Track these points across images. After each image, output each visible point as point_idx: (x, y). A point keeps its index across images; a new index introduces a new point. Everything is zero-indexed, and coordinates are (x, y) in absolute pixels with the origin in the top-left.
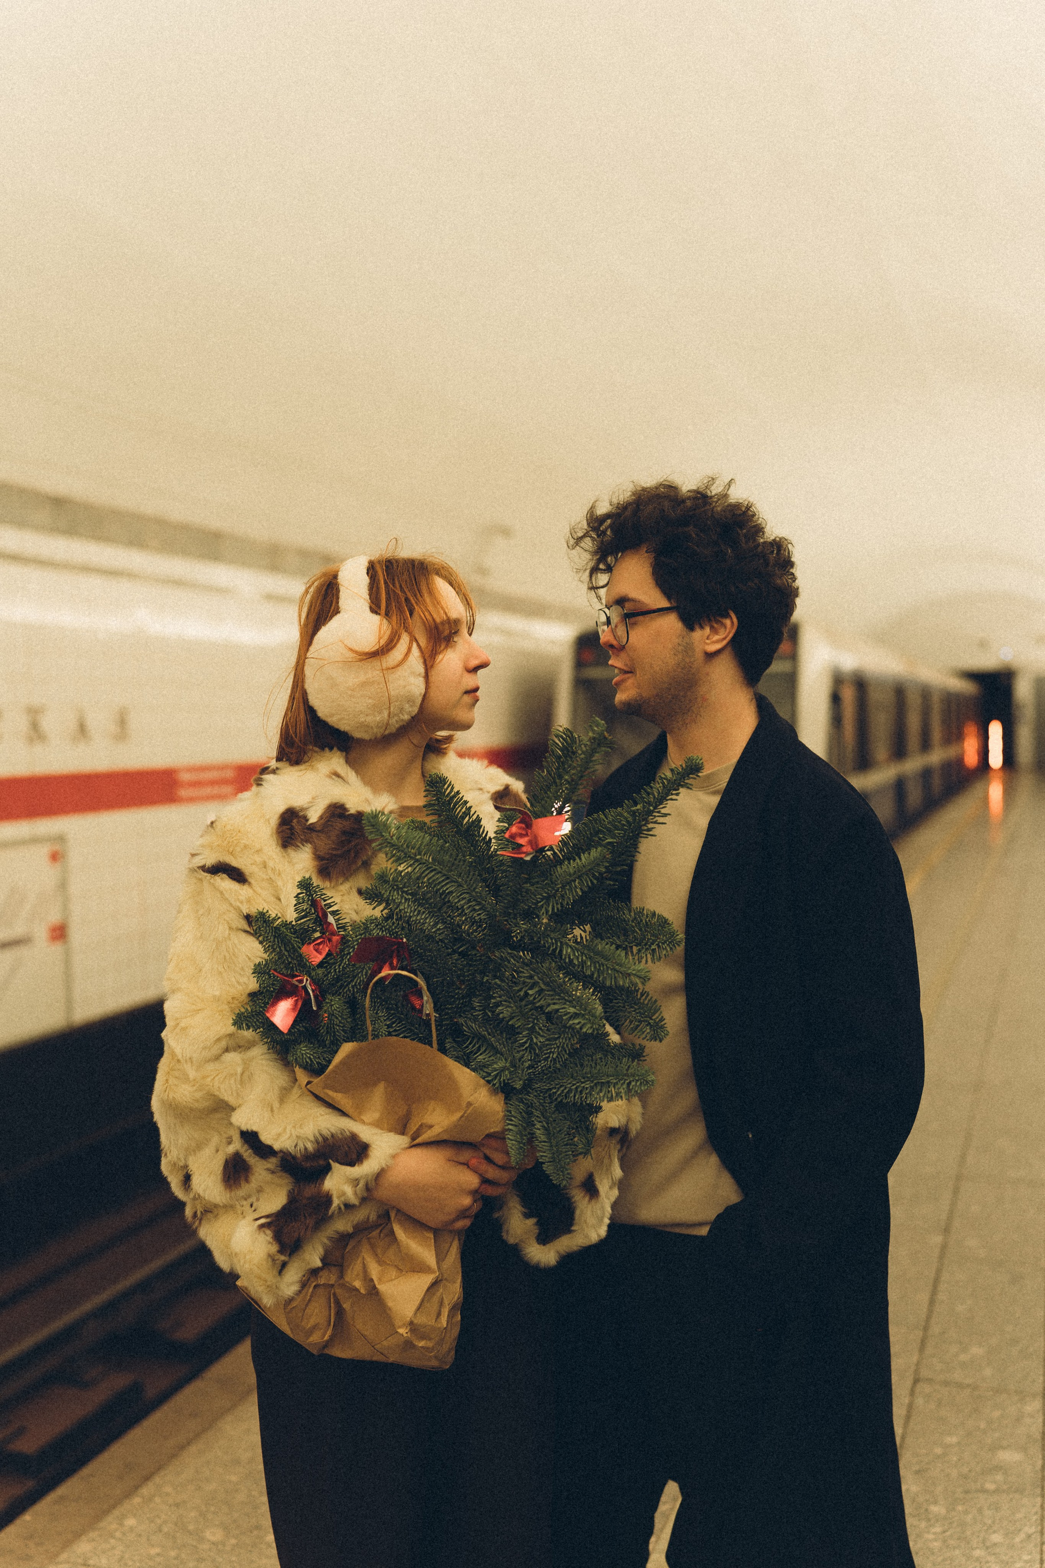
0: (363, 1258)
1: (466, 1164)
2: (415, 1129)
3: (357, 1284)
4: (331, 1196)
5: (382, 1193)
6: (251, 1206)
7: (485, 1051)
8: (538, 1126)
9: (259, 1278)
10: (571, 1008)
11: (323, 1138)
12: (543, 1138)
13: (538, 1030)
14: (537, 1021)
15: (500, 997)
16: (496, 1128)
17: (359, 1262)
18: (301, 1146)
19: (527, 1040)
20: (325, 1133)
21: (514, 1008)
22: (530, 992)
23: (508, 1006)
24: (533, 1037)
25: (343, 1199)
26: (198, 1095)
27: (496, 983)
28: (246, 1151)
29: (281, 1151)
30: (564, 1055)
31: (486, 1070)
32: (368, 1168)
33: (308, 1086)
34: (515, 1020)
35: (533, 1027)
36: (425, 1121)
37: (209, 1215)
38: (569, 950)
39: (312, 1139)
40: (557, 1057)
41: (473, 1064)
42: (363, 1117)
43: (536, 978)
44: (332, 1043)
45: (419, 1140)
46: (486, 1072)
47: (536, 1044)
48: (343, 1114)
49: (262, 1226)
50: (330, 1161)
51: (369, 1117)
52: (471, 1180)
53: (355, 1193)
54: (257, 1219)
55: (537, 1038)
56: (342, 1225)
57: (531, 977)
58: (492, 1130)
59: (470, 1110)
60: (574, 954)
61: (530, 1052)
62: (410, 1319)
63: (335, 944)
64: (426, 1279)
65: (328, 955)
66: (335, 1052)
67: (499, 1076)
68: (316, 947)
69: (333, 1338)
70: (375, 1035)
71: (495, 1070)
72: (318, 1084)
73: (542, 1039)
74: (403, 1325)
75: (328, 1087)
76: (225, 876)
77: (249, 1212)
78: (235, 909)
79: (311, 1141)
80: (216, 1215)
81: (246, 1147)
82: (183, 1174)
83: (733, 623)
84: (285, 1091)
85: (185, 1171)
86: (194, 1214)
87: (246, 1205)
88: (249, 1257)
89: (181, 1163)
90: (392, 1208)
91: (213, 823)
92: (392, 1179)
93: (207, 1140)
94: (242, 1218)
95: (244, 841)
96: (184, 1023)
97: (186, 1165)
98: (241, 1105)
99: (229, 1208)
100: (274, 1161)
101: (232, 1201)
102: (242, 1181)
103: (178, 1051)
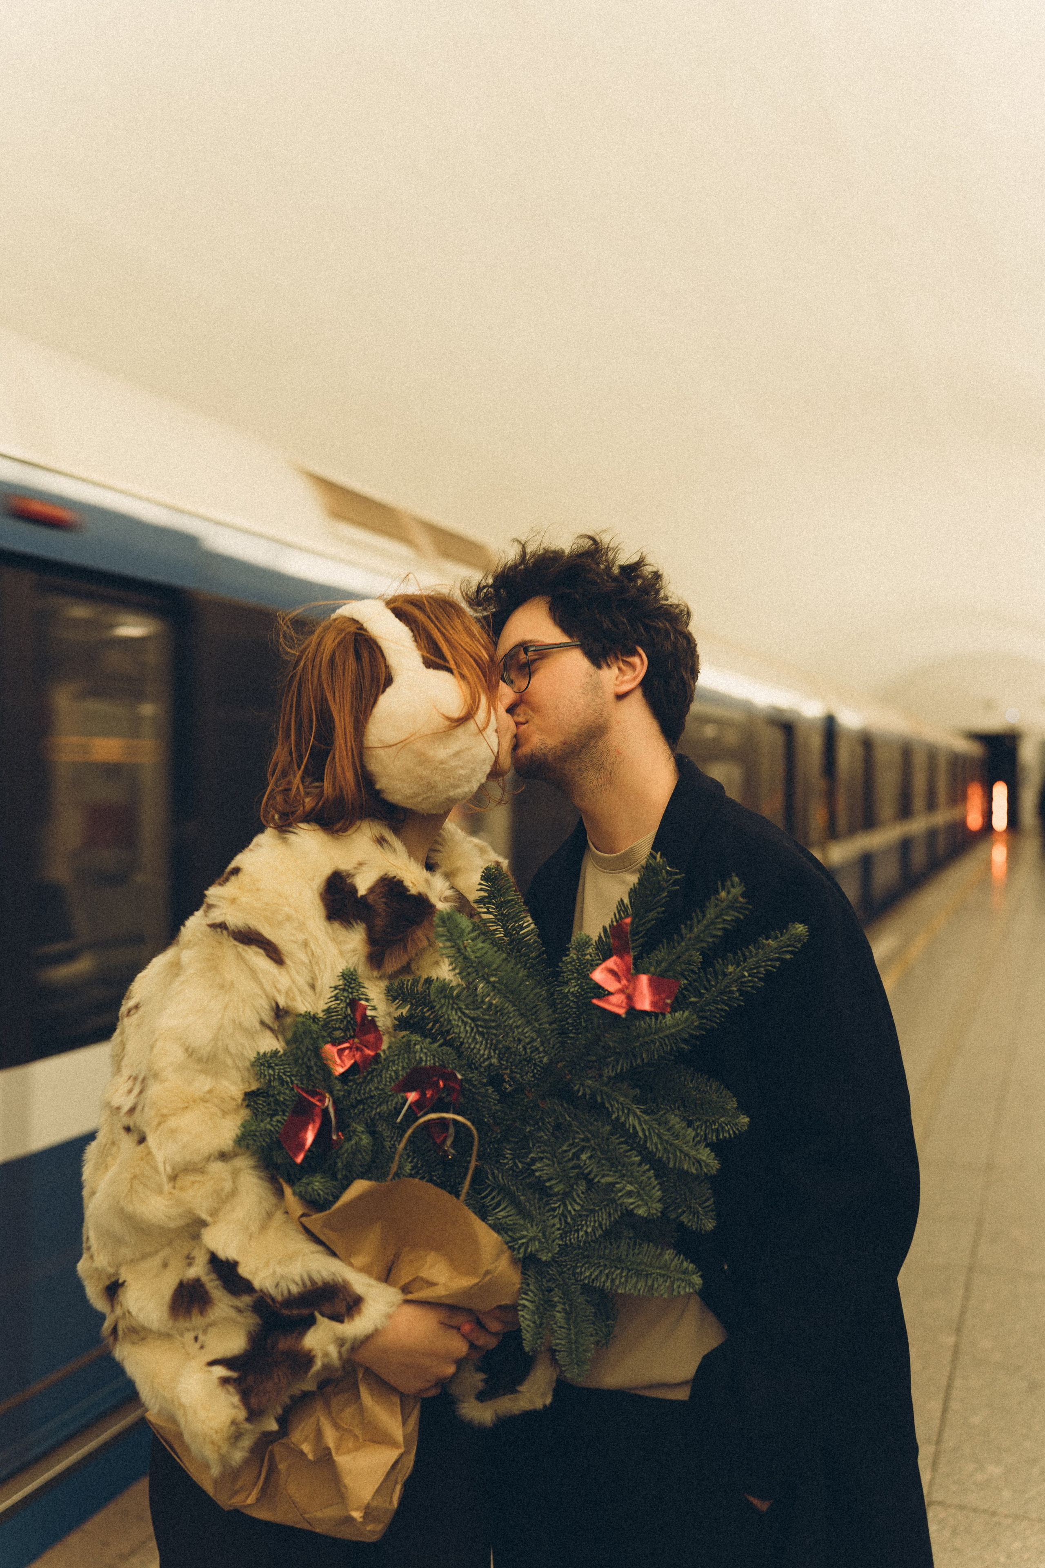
0: (318, 1420)
1: (458, 1329)
2: (407, 1280)
3: (306, 1448)
4: (314, 1356)
6: (196, 1339)
7: (505, 1208)
8: (559, 1307)
10: (628, 1185)
11: (311, 1280)
12: (562, 1322)
13: (575, 1196)
14: (577, 1186)
15: (542, 1152)
16: (506, 1301)
17: (311, 1421)
18: (283, 1285)
19: (560, 1205)
20: (316, 1277)
21: (558, 1170)
22: (584, 1157)
23: (549, 1165)
24: (568, 1203)
25: (326, 1360)
26: (173, 1212)
27: (540, 1138)
28: (212, 1280)
29: (261, 1291)
30: (598, 1231)
31: (510, 1233)
32: (357, 1327)
33: (304, 1219)
34: (553, 1182)
35: (570, 1192)
36: (421, 1275)
37: (135, 1337)
38: (636, 1121)
39: (300, 1283)
40: (591, 1232)
41: (490, 1218)
42: (352, 1261)
45: (410, 1297)
46: (511, 1236)
47: (570, 1212)
48: (333, 1254)
49: (225, 1381)
50: (317, 1314)
51: (359, 1261)
52: (458, 1346)
53: (339, 1352)
54: (212, 1364)
55: (571, 1205)
56: (309, 1385)
57: (587, 1139)
58: (503, 1303)
59: (488, 1278)
60: (641, 1125)
61: (560, 1220)
62: (366, 1502)
63: (365, 1058)
64: (389, 1455)
65: (354, 1068)
66: (345, 1188)
67: (526, 1245)
68: (340, 1052)
69: (258, 1500)
70: (397, 1174)
71: (523, 1237)
72: (316, 1220)
73: (577, 1208)
74: (357, 1509)
75: (327, 1224)
76: (261, 951)
77: (194, 1348)
78: (267, 996)
79: (297, 1284)
80: (143, 1339)
81: (213, 1276)
82: (107, 1283)
83: (642, 660)
84: (270, 1215)
85: (113, 1280)
86: (115, 1330)
87: (190, 1336)
88: (202, 1414)
89: (111, 1270)
90: (361, 1366)
91: (237, 871)
92: (380, 1341)
93: (157, 1252)
94: (188, 1356)
95: (287, 909)
96: (172, 1122)
97: (117, 1274)
98: (215, 1223)
99: (165, 1336)
100: (247, 1299)
101: (174, 1332)
102: (195, 1311)
103: (159, 1156)
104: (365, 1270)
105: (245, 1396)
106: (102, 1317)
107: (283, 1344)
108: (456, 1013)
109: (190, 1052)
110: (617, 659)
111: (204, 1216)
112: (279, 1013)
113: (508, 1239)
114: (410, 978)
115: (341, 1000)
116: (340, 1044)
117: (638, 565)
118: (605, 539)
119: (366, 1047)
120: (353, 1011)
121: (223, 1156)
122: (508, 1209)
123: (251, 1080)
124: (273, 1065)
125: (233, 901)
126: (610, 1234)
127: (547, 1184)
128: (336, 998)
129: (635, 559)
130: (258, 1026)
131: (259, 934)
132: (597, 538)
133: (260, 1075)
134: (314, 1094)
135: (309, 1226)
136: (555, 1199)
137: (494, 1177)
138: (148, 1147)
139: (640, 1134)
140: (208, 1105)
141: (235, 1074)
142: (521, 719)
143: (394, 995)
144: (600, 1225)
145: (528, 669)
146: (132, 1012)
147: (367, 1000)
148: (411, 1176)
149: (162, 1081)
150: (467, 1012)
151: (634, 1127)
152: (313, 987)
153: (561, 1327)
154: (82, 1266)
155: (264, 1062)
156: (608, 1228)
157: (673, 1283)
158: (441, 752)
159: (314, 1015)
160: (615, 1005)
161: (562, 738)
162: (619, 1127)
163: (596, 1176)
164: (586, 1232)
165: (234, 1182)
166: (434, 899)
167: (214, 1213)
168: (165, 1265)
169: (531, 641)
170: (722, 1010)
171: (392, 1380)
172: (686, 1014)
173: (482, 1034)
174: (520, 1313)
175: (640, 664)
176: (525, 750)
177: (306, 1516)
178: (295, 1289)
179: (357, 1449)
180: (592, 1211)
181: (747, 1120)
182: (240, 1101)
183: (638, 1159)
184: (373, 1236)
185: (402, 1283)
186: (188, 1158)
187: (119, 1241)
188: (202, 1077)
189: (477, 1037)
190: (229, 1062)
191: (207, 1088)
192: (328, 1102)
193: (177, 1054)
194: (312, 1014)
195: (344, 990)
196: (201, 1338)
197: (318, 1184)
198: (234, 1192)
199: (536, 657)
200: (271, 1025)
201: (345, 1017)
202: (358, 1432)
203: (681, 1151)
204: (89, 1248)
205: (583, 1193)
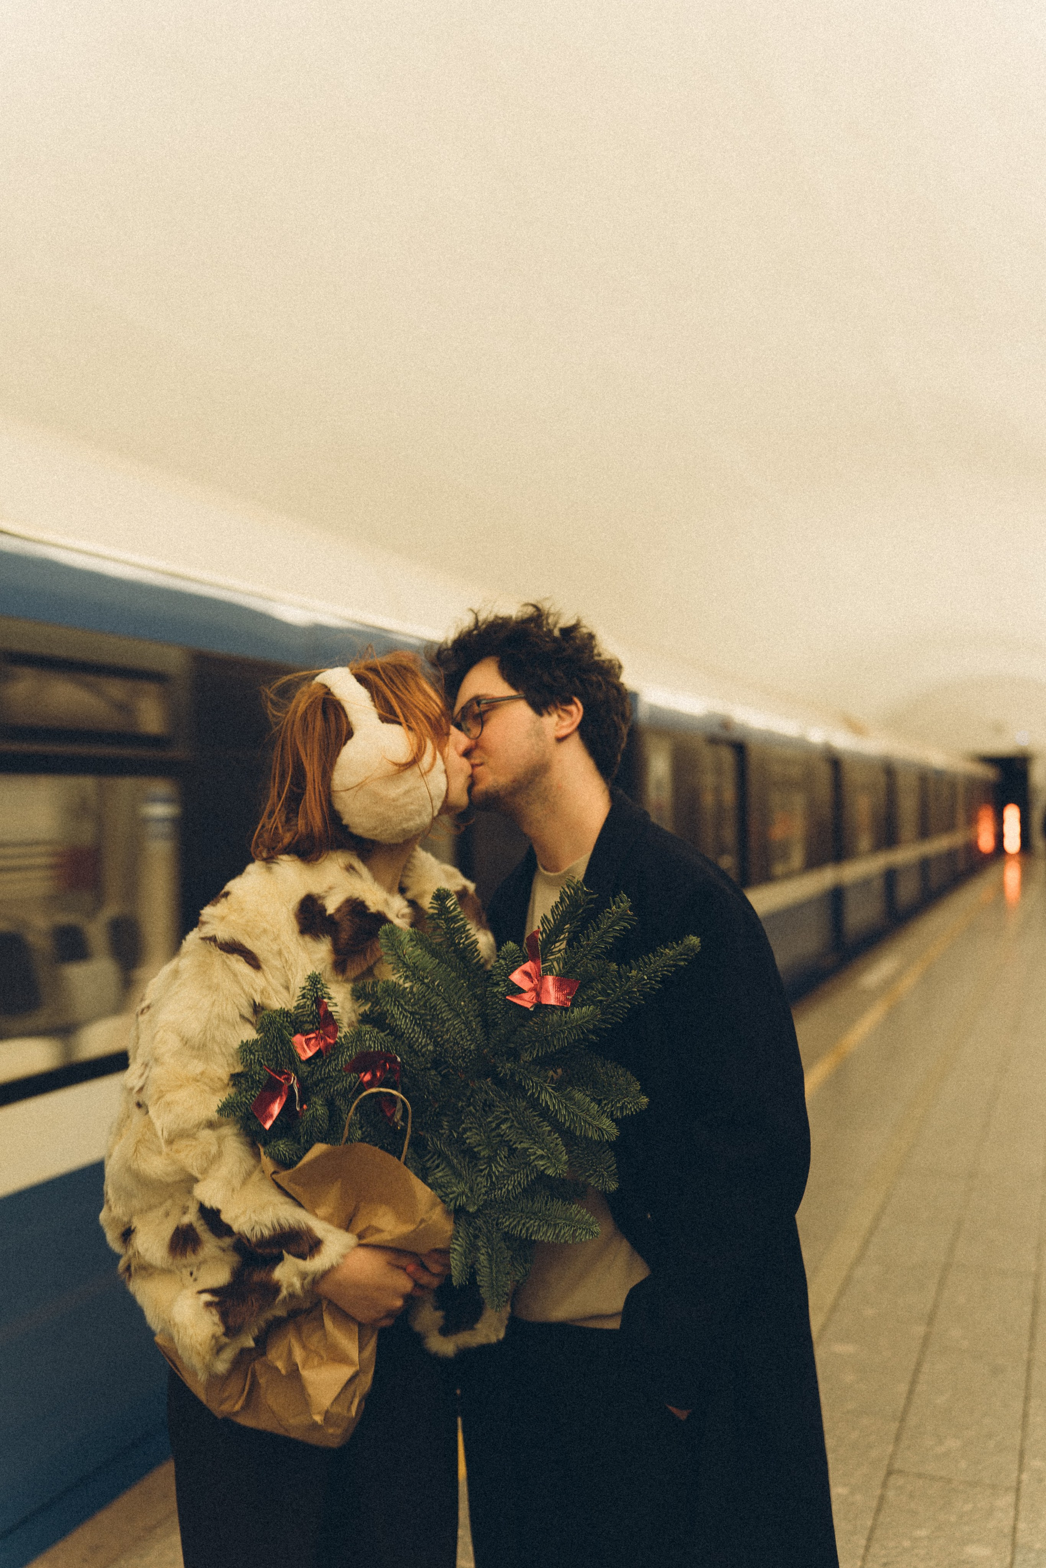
0: (290, 1342)
2: (362, 1228)
3: (280, 1364)
4: (281, 1286)
5: (325, 1287)
6: (191, 1274)
7: (443, 1169)
8: (483, 1251)
9: (199, 1354)
10: (539, 1150)
11: (280, 1226)
13: (499, 1160)
14: (500, 1151)
15: (471, 1123)
17: (285, 1341)
18: (257, 1229)
19: (486, 1167)
21: (484, 1138)
22: (503, 1127)
23: (477, 1134)
24: (493, 1165)
25: (290, 1290)
26: (170, 1169)
27: (470, 1111)
29: (239, 1233)
30: (518, 1189)
31: (443, 1189)
32: (317, 1264)
33: (274, 1176)
34: (480, 1148)
35: (495, 1156)
36: (373, 1224)
38: (548, 1097)
39: (270, 1226)
40: (512, 1189)
41: (430, 1180)
43: (511, 1114)
44: (307, 1141)
46: (444, 1192)
47: (494, 1173)
48: (300, 1205)
49: (208, 1305)
50: (284, 1252)
51: (322, 1211)
52: (404, 1284)
53: (302, 1286)
54: (201, 1292)
55: (496, 1167)
57: (507, 1113)
59: (423, 1225)
60: (551, 1100)
61: (487, 1180)
62: (326, 1408)
63: (327, 1046)
64: (345, 1372)
65: (318, 1054)
66: (307, 1150)
67: (456, 1199)
68: (308, 1041)
69: (243, 1408)
70: (349, 1140)
71: (453, 1192)
72: (284, 1176)
73: (501, 1170)
74: (319, 1413)
75: (292, 1180)
76: (242, 958)
77: (188, 1280)
78: (247, 996)
79: (269, 1229)
80: (151, 1275)
81: (202, 1222)
82: (123, 1229)
83: (578, 710)
84: (249, 1174)
85: (127, 1226)
86: (128, 1268)
87: (186, 1272)
88: (190, 1331)
89: (126, 1219)
90: (326, 1298)
91: (227, 894)
92: (338, 1276)
93: (161, 1204)
94: (184, 1286)
95: (265, 925)
96: (169, 1097)
97: (130, 1221)
98: (205, 1179)
99: (166, 1271)
100: (227, 1241)
101: (173, 1268)
102: (189, 1249)
103: (158, 1125)
104: (328, 1219)
105: (224, 1317)
106: (118, 1257)
107: (258, 1277)
108: (398, 1009)
109: (185, 1042)
110: (556, 708)
111: (196, 1173)
112: (257, 1008)
113: (442, 1194)
114: (371, 981)
115: (308, 999)
116: (308, 1034)
117: (575, 627)
118: (546, 606)
119: (329, 1037)
120: (318, 1007)
121: (211, 1125)
122: (445, 1171)
123: (235, 1064)
124: (254, 1051)
125: (223, 918)
126: (529, 1192)
127: (476, 1150)
128: (304, 996)
129: (572, 622)
130: (238, 1019)
131: (241, 945)
132: (540, 606)
133: (243, 1060)
134: (281, 1073)
135: (278, 1181)
136: (482, 1162)
137: (433, 1144)
138: (150, 1118)
139: (551, 1108)
140: (198, 1084)
141: (221, 1060)
142: (477, 761)
143: (358, 995)
144: (519, 1183)
145: (481, 719)
146: (145, 1011)
147: (330, 998)
148: (362, 1140)
149: (162, 1064)
150: (407, 1007)
151: (546, 1102)
152: (287, 988)
153: (485, 1267)
154: (103, 1216)
155: (246, 1048)
156: (526, 1186)
157: (575, 1231)
158: (394, 791)
159: (288, 1011)
160: (526, 1001)
161: (510, 777)
162: (534, 1103)
163: (515, 1143)
164: (507, 1189)
165: (219, 1147)
166: (391, 916)
167: (205, 1171)
168: (167, 1214)
169: (482, 696)
170: (625, 1008)
171: (351, 1311)
172: (592, 1008)
173: (418, 1025)
174: (451, 1255)
175: (577, 711)
176: (481, 787)
177: (283, 1423)
178: (266, 1233)
179: (320, 1365)
180: (513, 1173)
181: (646, 1100)
182: (226, 1081)
183: (549, 1128)
184: (334, 1192)
185: (358, 1231)
186: (182, 1125)
187: (130, 1195)
188: (196, 1061)
189: (415, 1028)
190: (217, 1049)
191: (199, 1070)
192: (294, 1081)
193: (173, 1042)
194: (286, 1010)
195: (310, 990)
196: (195, 1273)
197: (282, 1146)
198: (220, 1154)
199: (487, 708)
200: (251, 1019)
201: (312, 1013)
202: (323, 1353)
203: (585, 1121)
204: (108, 1201)
205: (505, 1157)
